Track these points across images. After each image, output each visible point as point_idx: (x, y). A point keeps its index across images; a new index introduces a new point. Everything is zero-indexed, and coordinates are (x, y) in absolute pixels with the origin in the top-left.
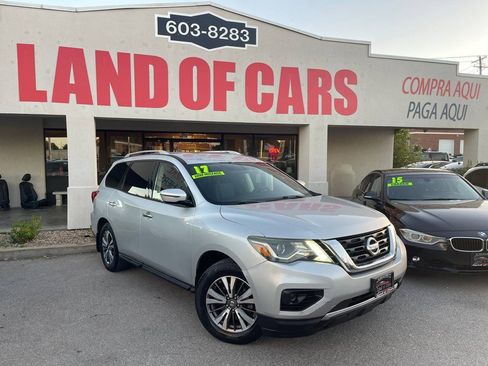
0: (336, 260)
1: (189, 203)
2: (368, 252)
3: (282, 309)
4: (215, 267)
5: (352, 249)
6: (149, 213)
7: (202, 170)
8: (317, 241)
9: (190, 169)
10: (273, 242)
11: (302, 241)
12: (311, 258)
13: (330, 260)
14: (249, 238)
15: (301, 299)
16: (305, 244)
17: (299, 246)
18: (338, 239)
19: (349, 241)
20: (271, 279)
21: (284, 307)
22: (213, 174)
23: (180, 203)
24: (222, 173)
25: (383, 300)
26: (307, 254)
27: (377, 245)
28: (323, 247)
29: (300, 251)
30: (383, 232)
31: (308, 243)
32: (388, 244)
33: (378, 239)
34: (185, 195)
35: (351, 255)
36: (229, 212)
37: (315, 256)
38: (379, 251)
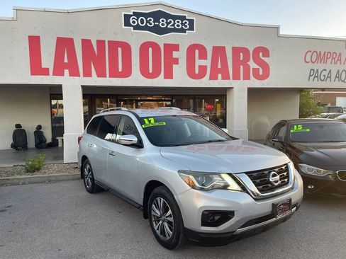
0: (244, 189)
1: (139, 145)
2: (271, 183)
3: (203, 225)
4: (157, 190)
5: (258, 181)
6: (113, 152)
7: (150, 121)
8: (230, 174)
9: (141, 121)
10: (196, 175)
11: (219, 174)
12: (225, 187)
13: (240, 189)
14: (179, 171)
15: (217, 218)
16: (221, 177)
17: (216, 178)
18: (246, 173)
19: (255, 174)
20: (194, 202)
21: (204, 224)
22: (158, 124)
23: (133, 145)
24: (164, 123)
25: (284, 220)
26: (222, 184)
27: (278, 177)
28: (234, 179)
29: (217, 181)
30: (284, 167)
31: (223, 176)
32: (288, 177)
33: (279, 173)
34: (136, 139)
35: (256, 186)
36: (167, 152)
37: (228, 186)
38: (279, 182)
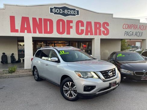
0: (99, 78)
1: (58, 61)
2: (109, 75)
4: (66, 79)
5: (104, 75)
6: (47, 64)
7: (62, 52)
8: (94, 72)
9: (59, 52)
10: (82, 72)
11: (90, 72)
12: (92, 77)
13: (98, 77)
14: (75, 71)
15: (89, 88)
16: (90, 73)
17: (89, 73)
18: (100, 72)
19: (103, 72)
20: (81, 83)
21: (85, 90)
22: (65, 53)
23: (56, 62)
24: (68, 53)
25: (114, 89)
26: (91, 76)
27: (111, 73)
28: (96, 74)
29: (89, 75)
30: (114, 70)
31: (91, 73)
32: (115, 73)
33: (112, 72)
34: (57, 59)
35: (104, 76)
36: (70, 64)
37: (93, 77)
38: (112, 75)
